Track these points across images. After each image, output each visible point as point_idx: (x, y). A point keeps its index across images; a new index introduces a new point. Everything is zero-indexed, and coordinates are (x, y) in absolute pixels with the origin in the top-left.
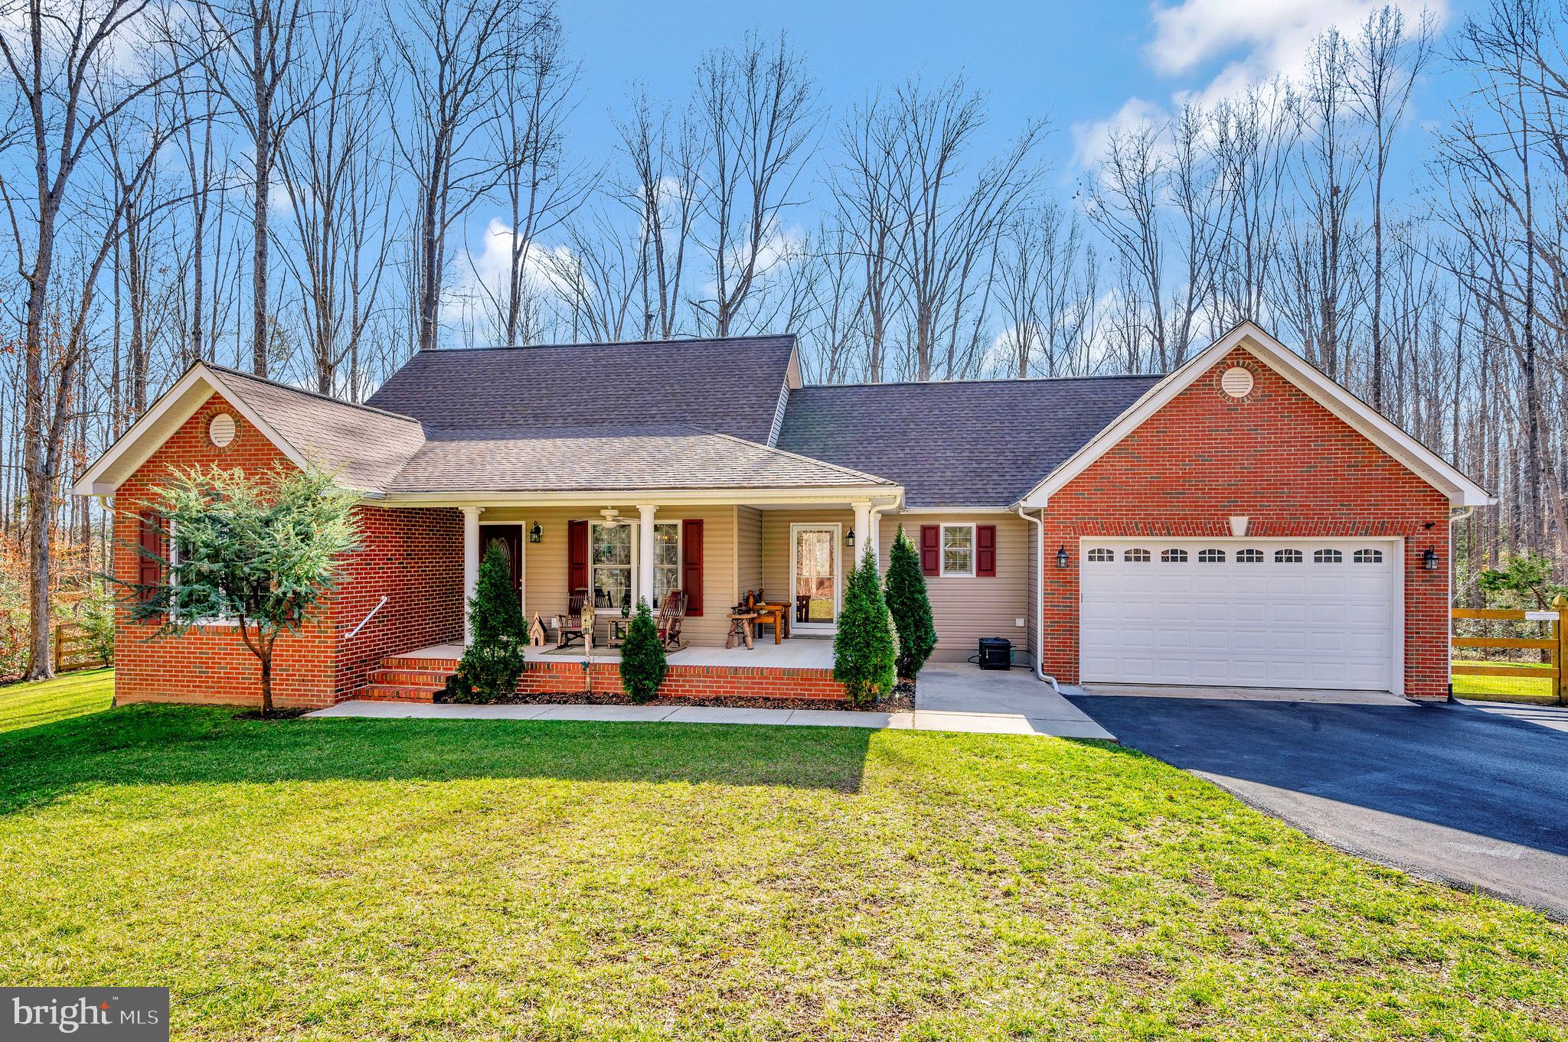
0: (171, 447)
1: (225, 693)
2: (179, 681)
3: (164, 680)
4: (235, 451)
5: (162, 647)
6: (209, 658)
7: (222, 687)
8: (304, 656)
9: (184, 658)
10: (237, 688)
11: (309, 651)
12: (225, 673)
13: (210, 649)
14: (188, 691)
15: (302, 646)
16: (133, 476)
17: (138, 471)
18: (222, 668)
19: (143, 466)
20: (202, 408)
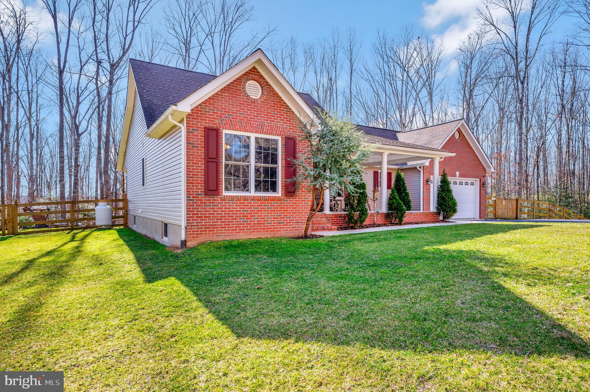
0: (224, 93)
1: (257, 232)
2: (231, 227)
3: (221, 227)
4: (262, 102)
5: (219, 208)
6: (249, 214)
7: (255, 229)
8: (298, 210)
9: (234, 214)
10: (264, 229)
11: (300, 208)
12: (257, 221)
13: (249, 208)
14: (236, 233)
15: (297, 206)
16: (199, 105)
17: (203, 103)
18: (256, 218)
19: (206, 100)
20: (243, 74)
